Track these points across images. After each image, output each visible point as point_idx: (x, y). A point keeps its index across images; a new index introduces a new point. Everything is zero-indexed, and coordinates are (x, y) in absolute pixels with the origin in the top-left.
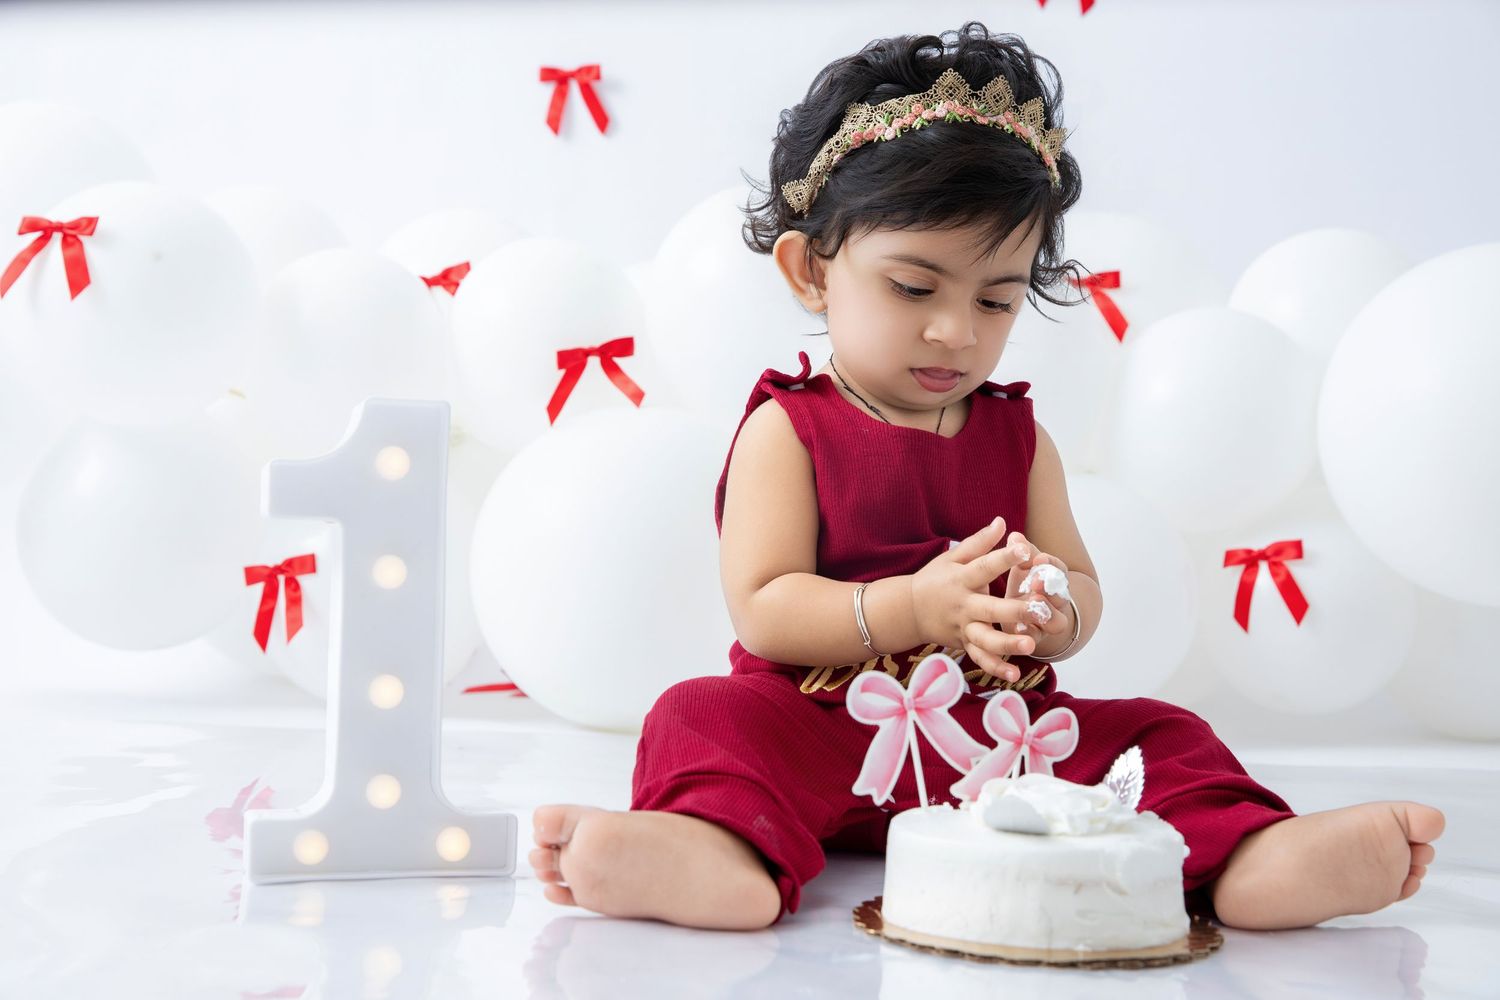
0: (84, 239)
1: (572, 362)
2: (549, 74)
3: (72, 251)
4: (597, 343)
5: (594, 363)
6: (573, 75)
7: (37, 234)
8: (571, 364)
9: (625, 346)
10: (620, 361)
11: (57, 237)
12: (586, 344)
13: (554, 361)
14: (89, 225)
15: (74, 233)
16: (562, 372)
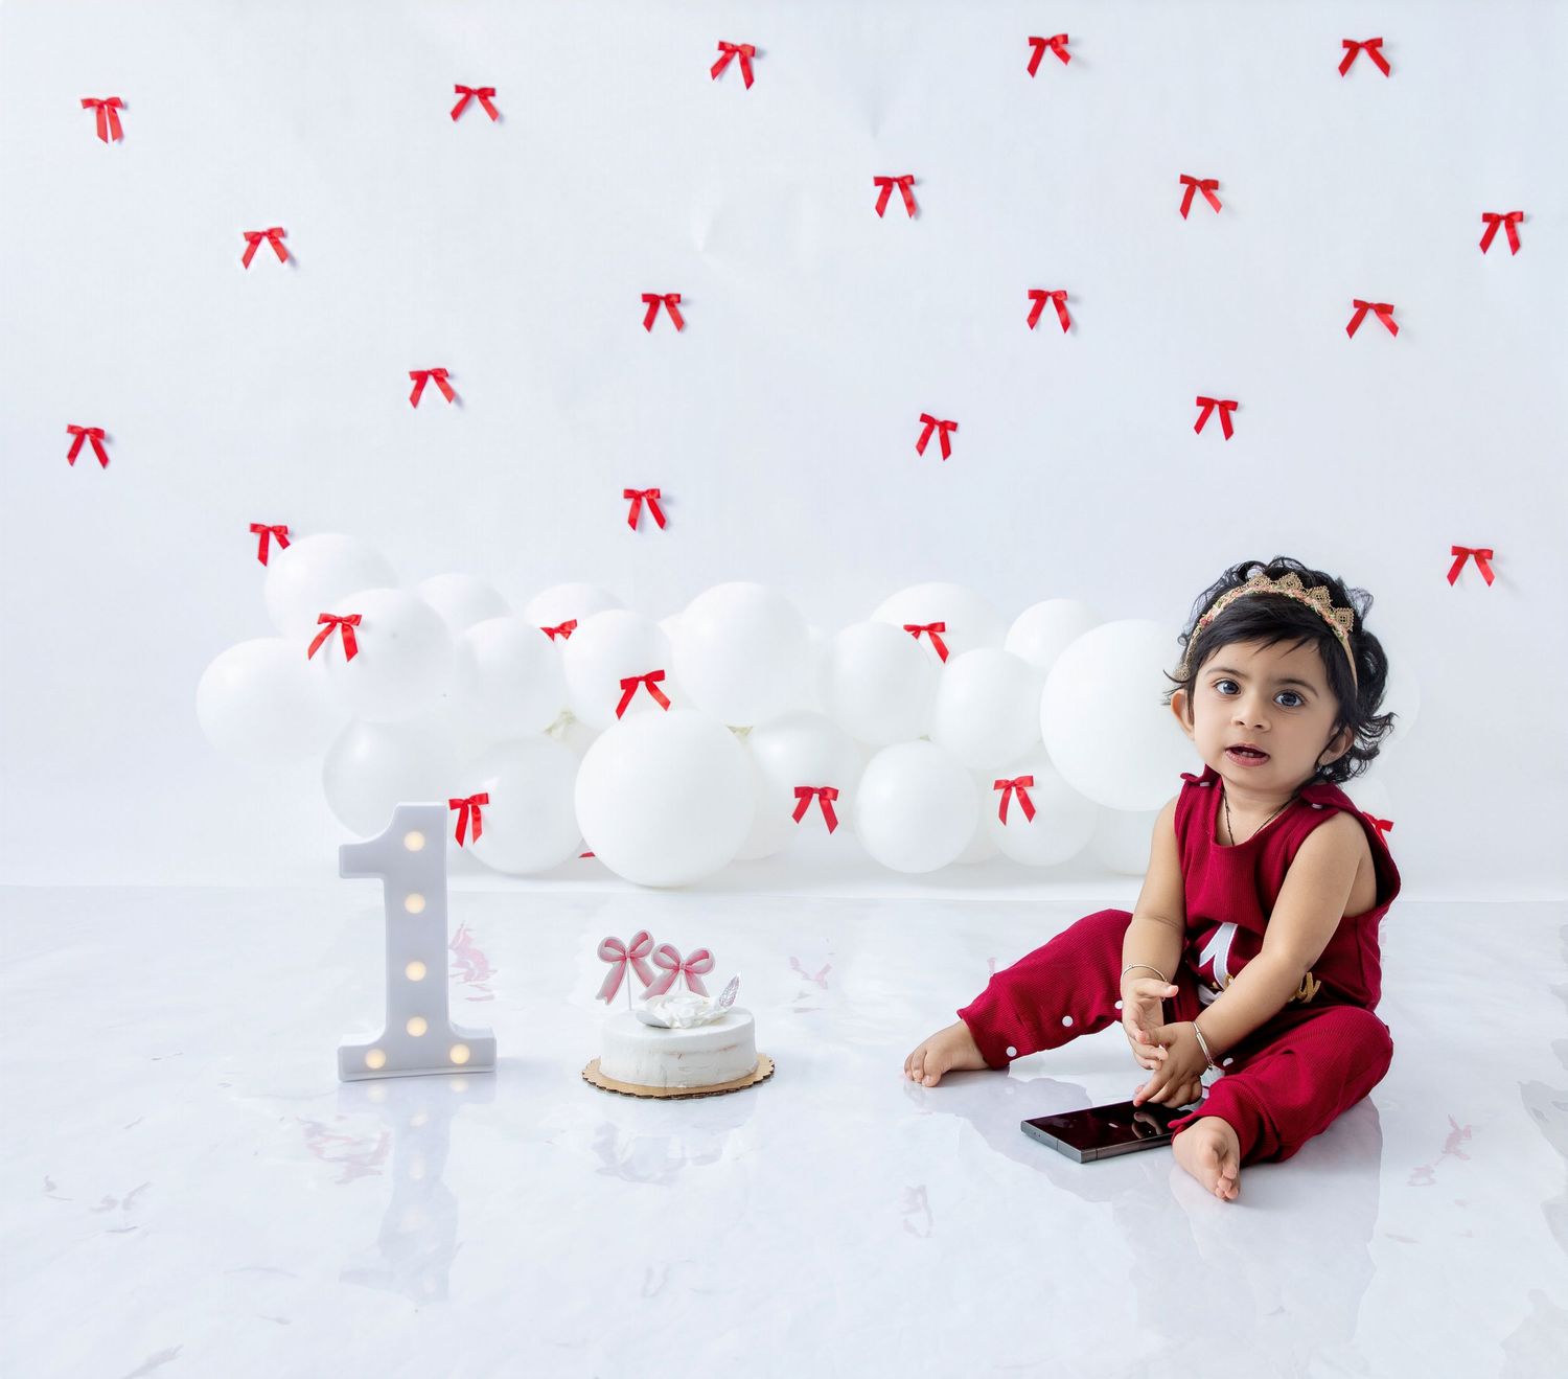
0: (354, 627)
3: (348, 634)
4: (644, 673)
5: (642, 685)
6: (643, 494)
7: (328, 624)
8: (629, 686)
9: (660, 675)
11: (339, 626)
13: (619, 684)
14: (356, 619)
15: (350, 623)
16: (624, 690)
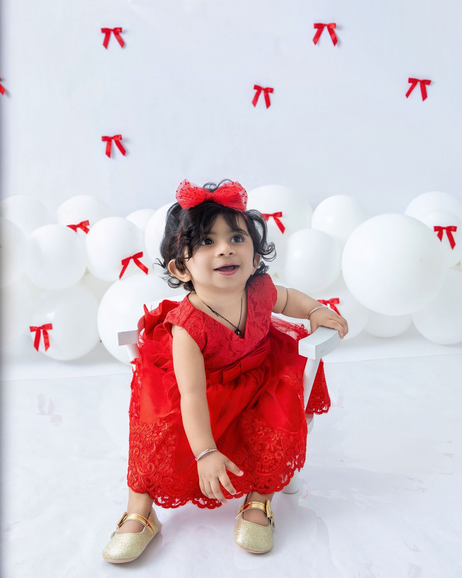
1: (125, 263)
2: (105, 139)
4: (132, 255)
5: (132, 261)
6: (113, 138)
8: (126, 263)
9: (140, 255)
10: (140, 259)
12: (128, 256)
13: (121, 263)
16: (123, 266)
